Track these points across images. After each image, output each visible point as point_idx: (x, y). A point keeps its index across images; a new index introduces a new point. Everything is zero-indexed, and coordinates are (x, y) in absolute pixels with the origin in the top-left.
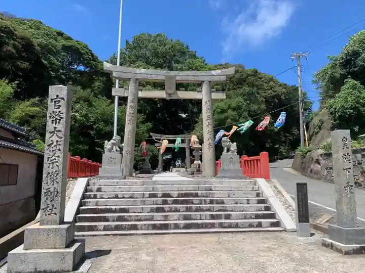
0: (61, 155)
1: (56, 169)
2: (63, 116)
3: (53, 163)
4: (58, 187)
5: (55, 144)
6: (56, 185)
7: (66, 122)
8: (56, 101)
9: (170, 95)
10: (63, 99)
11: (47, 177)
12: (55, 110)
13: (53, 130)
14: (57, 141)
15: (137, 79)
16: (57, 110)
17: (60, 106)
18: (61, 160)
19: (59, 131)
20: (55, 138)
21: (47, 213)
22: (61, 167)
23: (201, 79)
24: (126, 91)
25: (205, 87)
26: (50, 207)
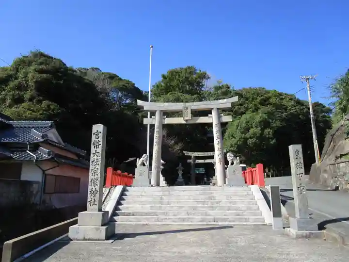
0: (99, 168)
1: (96, 176)
2: (101, 143)
3: (94, 173)
4: (98, 188)
5: (96, 161)
6: (96, 187)
7: (102, 147)
8: (97, 134)
9: (186, 120)
10: (101, 132)
11: (91, 181)
12: (96, 140)
13: (95, 152)
14: (97, 159)
15: (161, 111)
16: (97, 140)
17: (99, 137)
18: (99, 171)
19: (98, 153)
20: (96, 157)
21: (92, 204)
22: (99, 175)
23: (211, 107)
24: (154, 120)
25: (214, 113)
26: (93, 200)
